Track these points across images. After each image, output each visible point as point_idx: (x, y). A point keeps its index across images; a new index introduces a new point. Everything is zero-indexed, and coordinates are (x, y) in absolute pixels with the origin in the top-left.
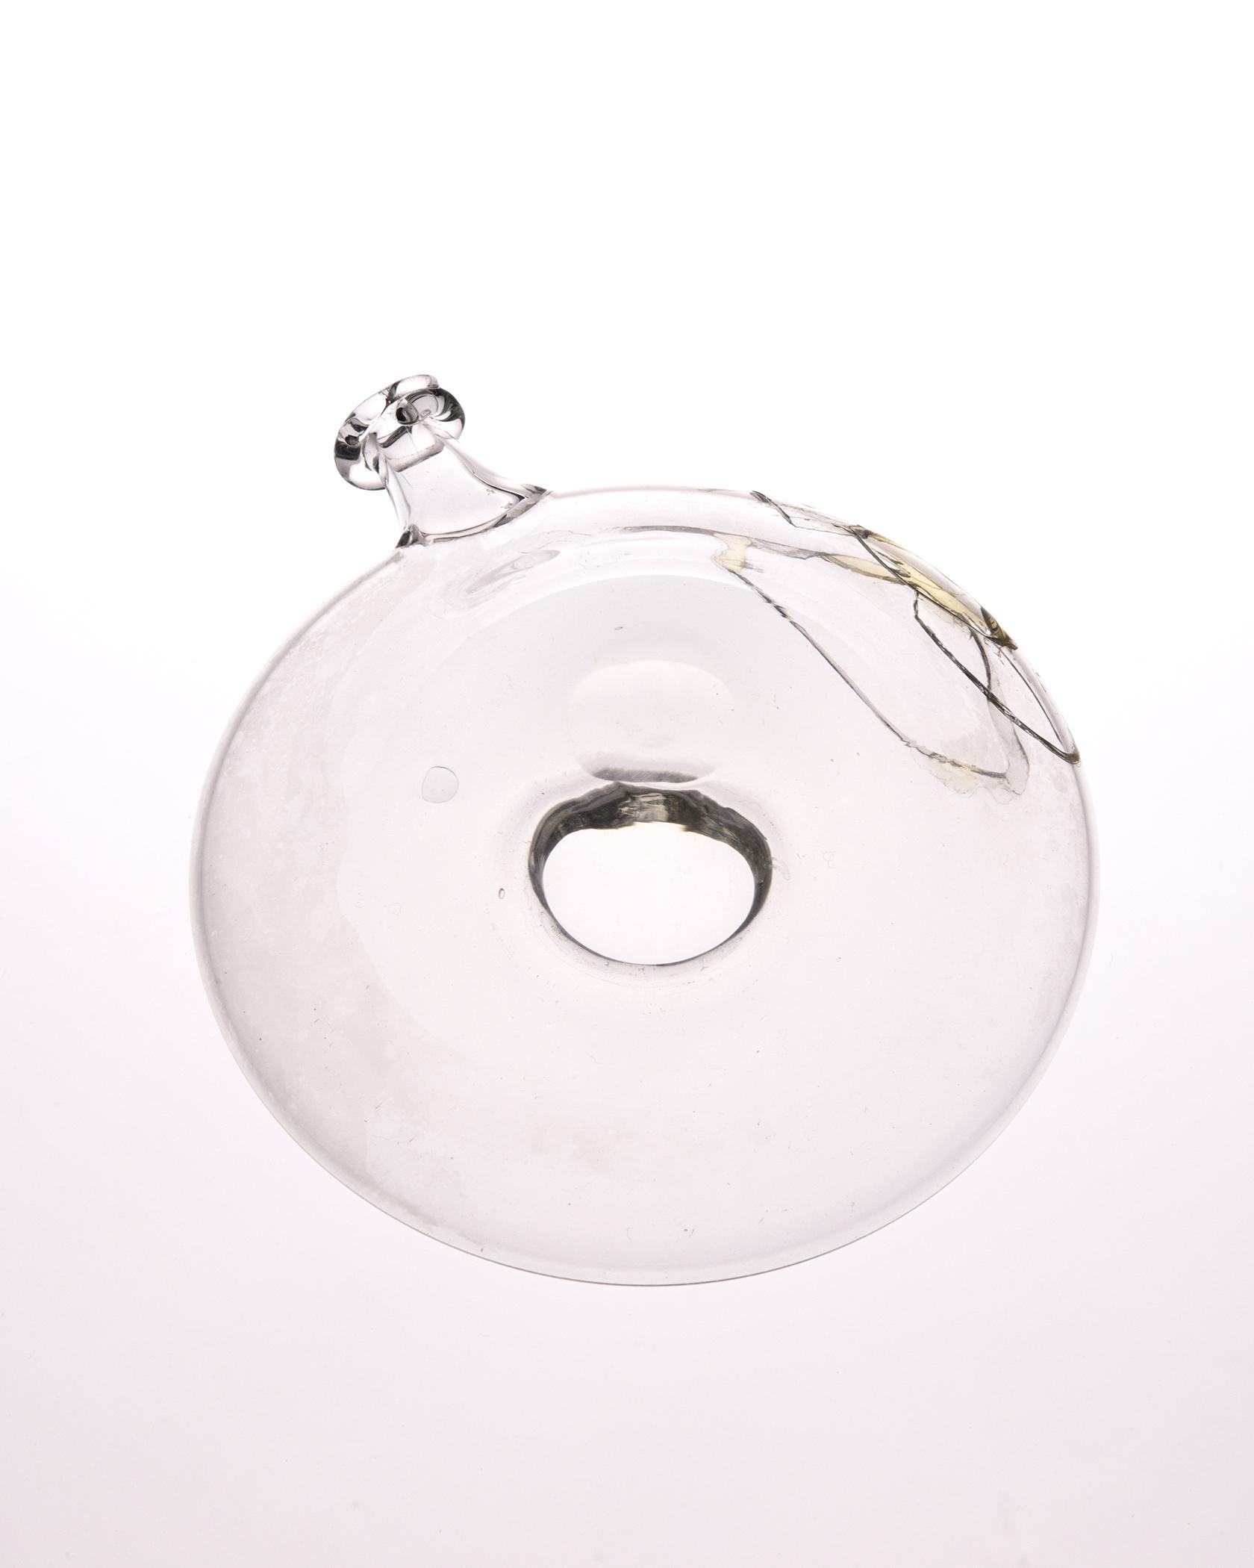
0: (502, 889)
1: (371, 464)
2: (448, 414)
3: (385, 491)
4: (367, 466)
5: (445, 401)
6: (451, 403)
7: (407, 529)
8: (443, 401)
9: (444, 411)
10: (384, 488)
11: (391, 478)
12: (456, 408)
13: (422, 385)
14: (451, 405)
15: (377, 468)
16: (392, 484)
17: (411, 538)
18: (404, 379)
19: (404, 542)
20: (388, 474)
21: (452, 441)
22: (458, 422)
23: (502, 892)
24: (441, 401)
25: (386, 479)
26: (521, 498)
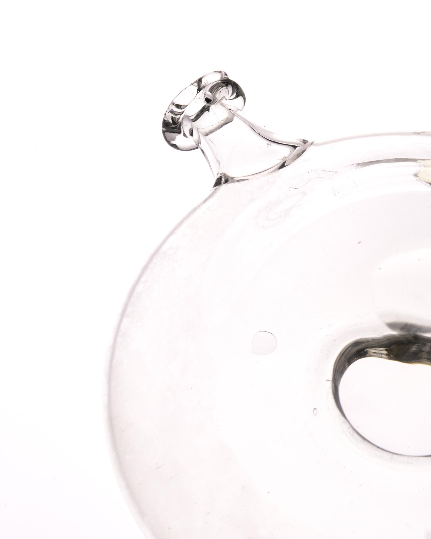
0: (315, 409)
1: (187, 134)
2: (235, 95)
3: (199, 149)
4: (185, 135)
5: (232, 87)
6: (236, 88)
7: (219, 176)
8: (231, 88)
9: (232, 94)
10: (197, 148)
11: (203, 139)
12: (239, 91)
13: (217, 78)
14: (236, 89)
15: (192, 134)
16: (203, 145)
17: (223, 180)
18: (206, 75)
19: (218, 183)
20: (199, 138)
21: (239, 112)
22: (240, 99)
23: (315, 410)
24: (230, 88)
25: (199, 142)
26: (295, 147)
